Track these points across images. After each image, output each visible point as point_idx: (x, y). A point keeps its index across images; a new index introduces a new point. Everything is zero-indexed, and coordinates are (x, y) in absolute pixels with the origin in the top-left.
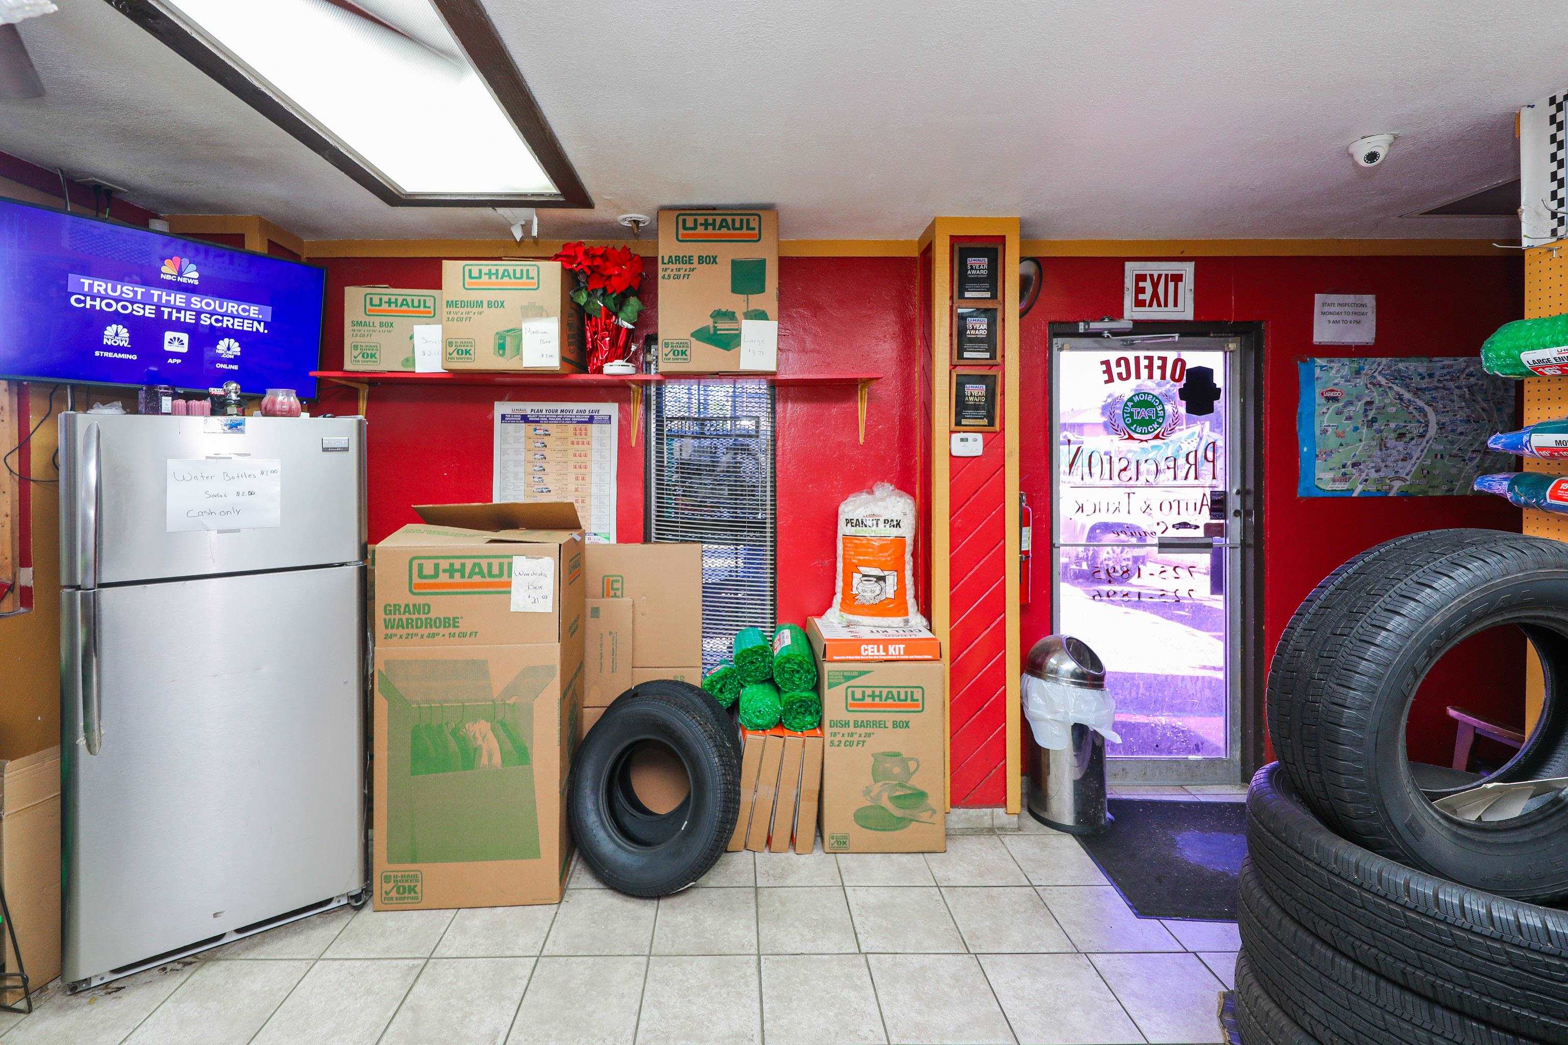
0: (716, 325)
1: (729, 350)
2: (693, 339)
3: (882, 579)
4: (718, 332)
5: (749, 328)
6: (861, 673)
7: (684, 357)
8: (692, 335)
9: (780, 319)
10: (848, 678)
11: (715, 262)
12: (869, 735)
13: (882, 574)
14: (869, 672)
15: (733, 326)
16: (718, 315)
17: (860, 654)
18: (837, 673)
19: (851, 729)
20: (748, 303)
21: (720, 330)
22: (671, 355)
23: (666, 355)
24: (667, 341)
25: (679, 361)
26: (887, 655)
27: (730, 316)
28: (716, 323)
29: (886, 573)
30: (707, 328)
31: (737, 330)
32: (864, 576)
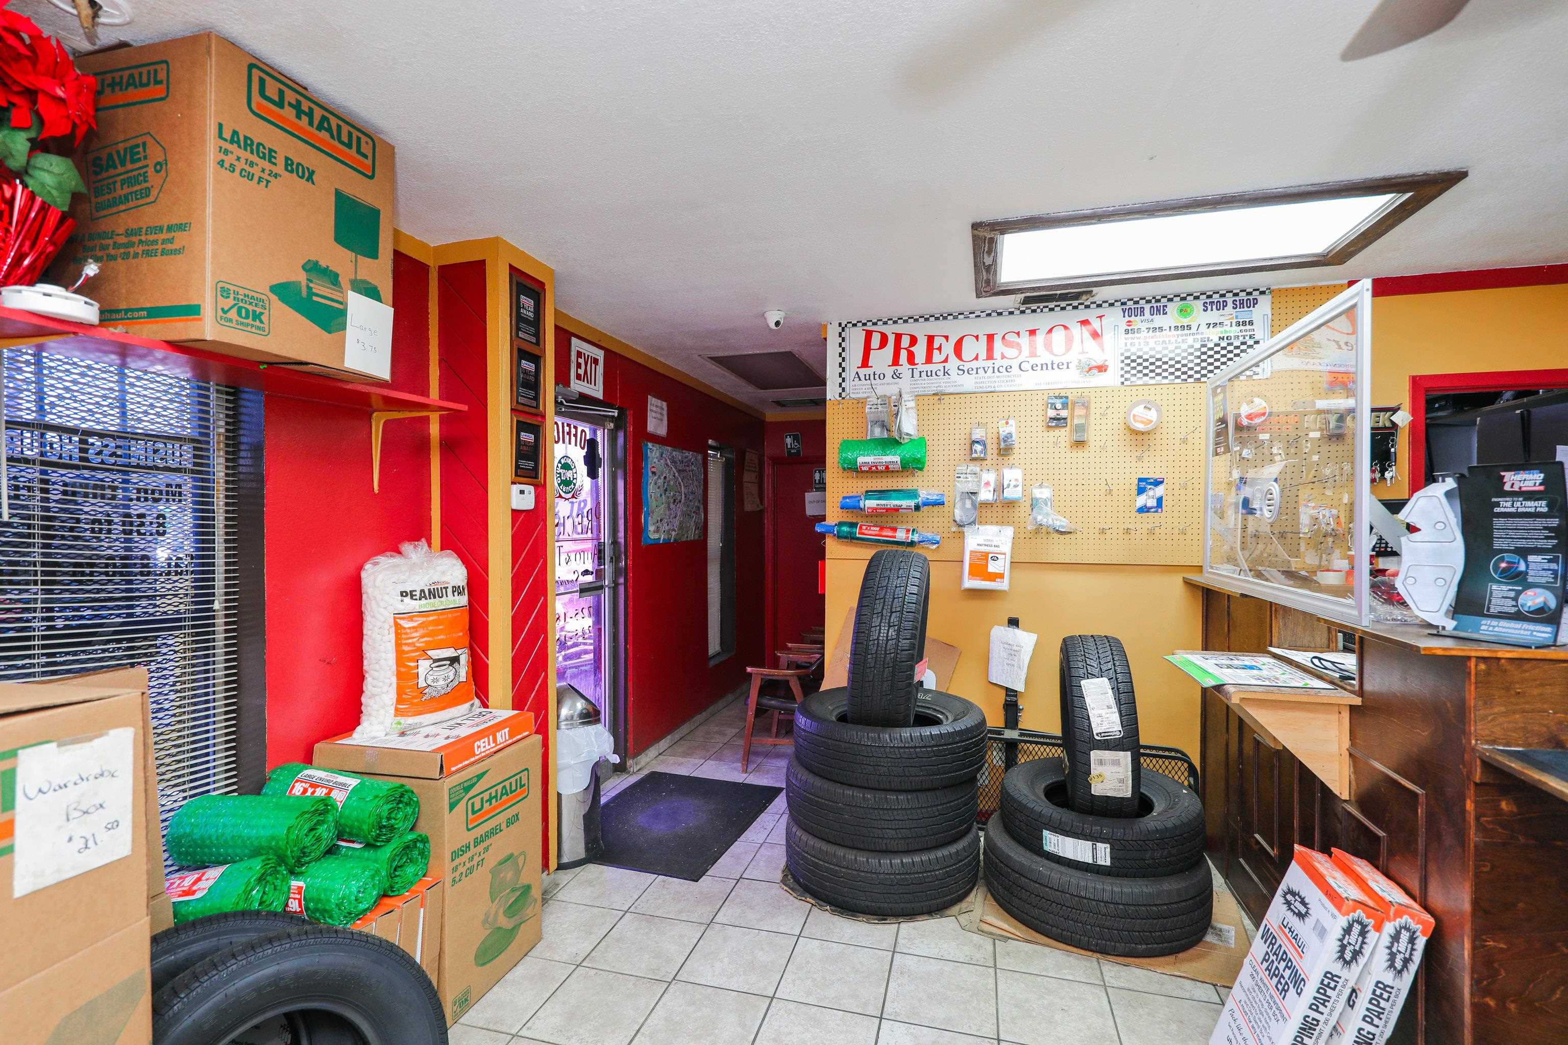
0: (311, 285)
1: (330, 333)
2: (273, 297)
3: (454, 660)
4: (315, 298)
5: (356, 303)
6: (480, 777)
7: (257, 323)
8: (274, 289)
9: (396, 304)
10: (467, 789)
11: (310, 179)
12: (487, 849)
13: (456, 655)
14: (487, 771)
15: (336, 295)
16: (313, 268)
17: (475, 755)
18: (458, 788)
19: (473, 850)
20: (356, 265)
21: (317, 295)
22: (233, 314)
23: (225, 312)
24: (226, 286)
25: (249, 329)
26: (497, 745)
27: (333, 278)
28: (311, 281)
29: (459, 652)
30: (297, 284)
31: (341, 303)
32: (435, 661)
